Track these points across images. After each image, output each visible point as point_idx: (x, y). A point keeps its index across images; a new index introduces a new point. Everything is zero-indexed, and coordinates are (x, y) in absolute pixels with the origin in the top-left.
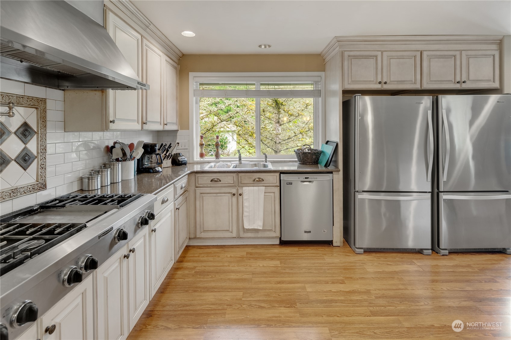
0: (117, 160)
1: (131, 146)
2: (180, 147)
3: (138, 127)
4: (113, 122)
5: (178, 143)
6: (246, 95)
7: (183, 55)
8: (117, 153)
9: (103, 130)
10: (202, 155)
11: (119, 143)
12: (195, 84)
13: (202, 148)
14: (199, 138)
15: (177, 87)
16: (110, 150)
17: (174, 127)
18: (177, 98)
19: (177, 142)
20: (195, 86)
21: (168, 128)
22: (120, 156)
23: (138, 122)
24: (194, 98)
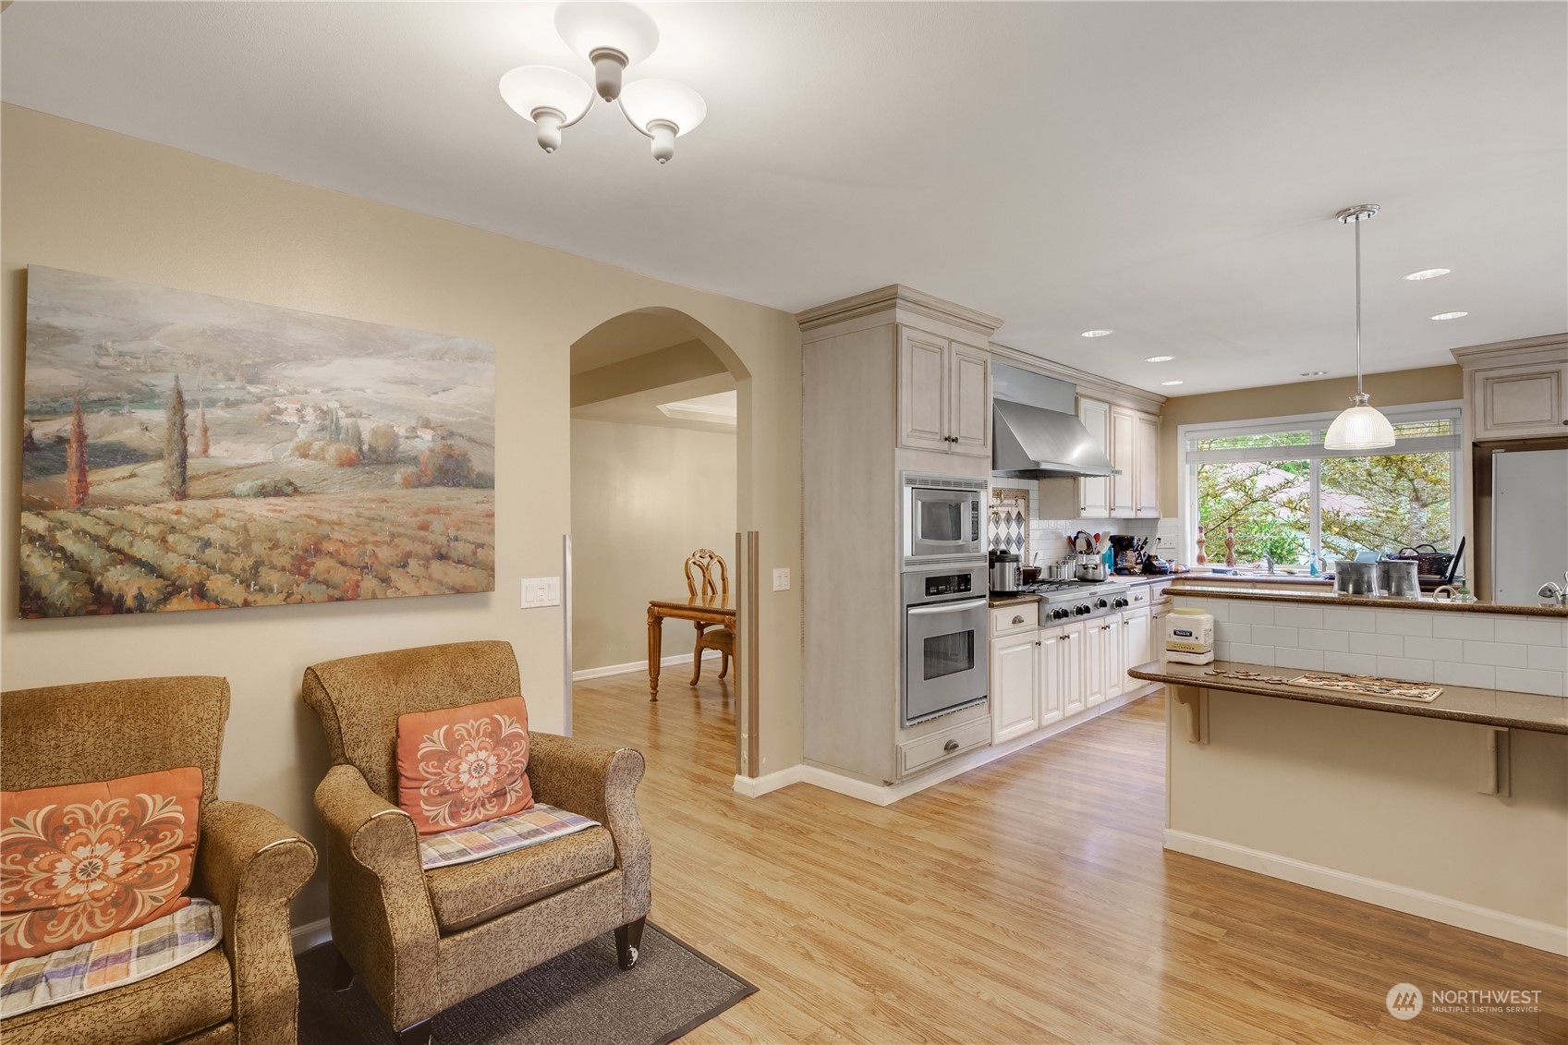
0: (1081, 552)
1: (1097, 537)
2: (1162, 544)
3: (1105, 514)
4: (1084, 509)
5: (1159, 539)
6: (1286, 455)
7: (1168, 399)
8: (1081, 544)
9: (1075, 518)
10: (1201, 559)
11: (1085, 533)
12: (1189, 442)
13: (1201, 548)
14: (1197, 530)
15: (1157, 451)
16: (1072, 542)
17: (1152, 514)
18: (1157, 469)
19: (1157, 536)
20: (1188, 447)
21: (1141, 515)
22: (1084, 547)
23: (1105, 509)
24: (1188, 466)
